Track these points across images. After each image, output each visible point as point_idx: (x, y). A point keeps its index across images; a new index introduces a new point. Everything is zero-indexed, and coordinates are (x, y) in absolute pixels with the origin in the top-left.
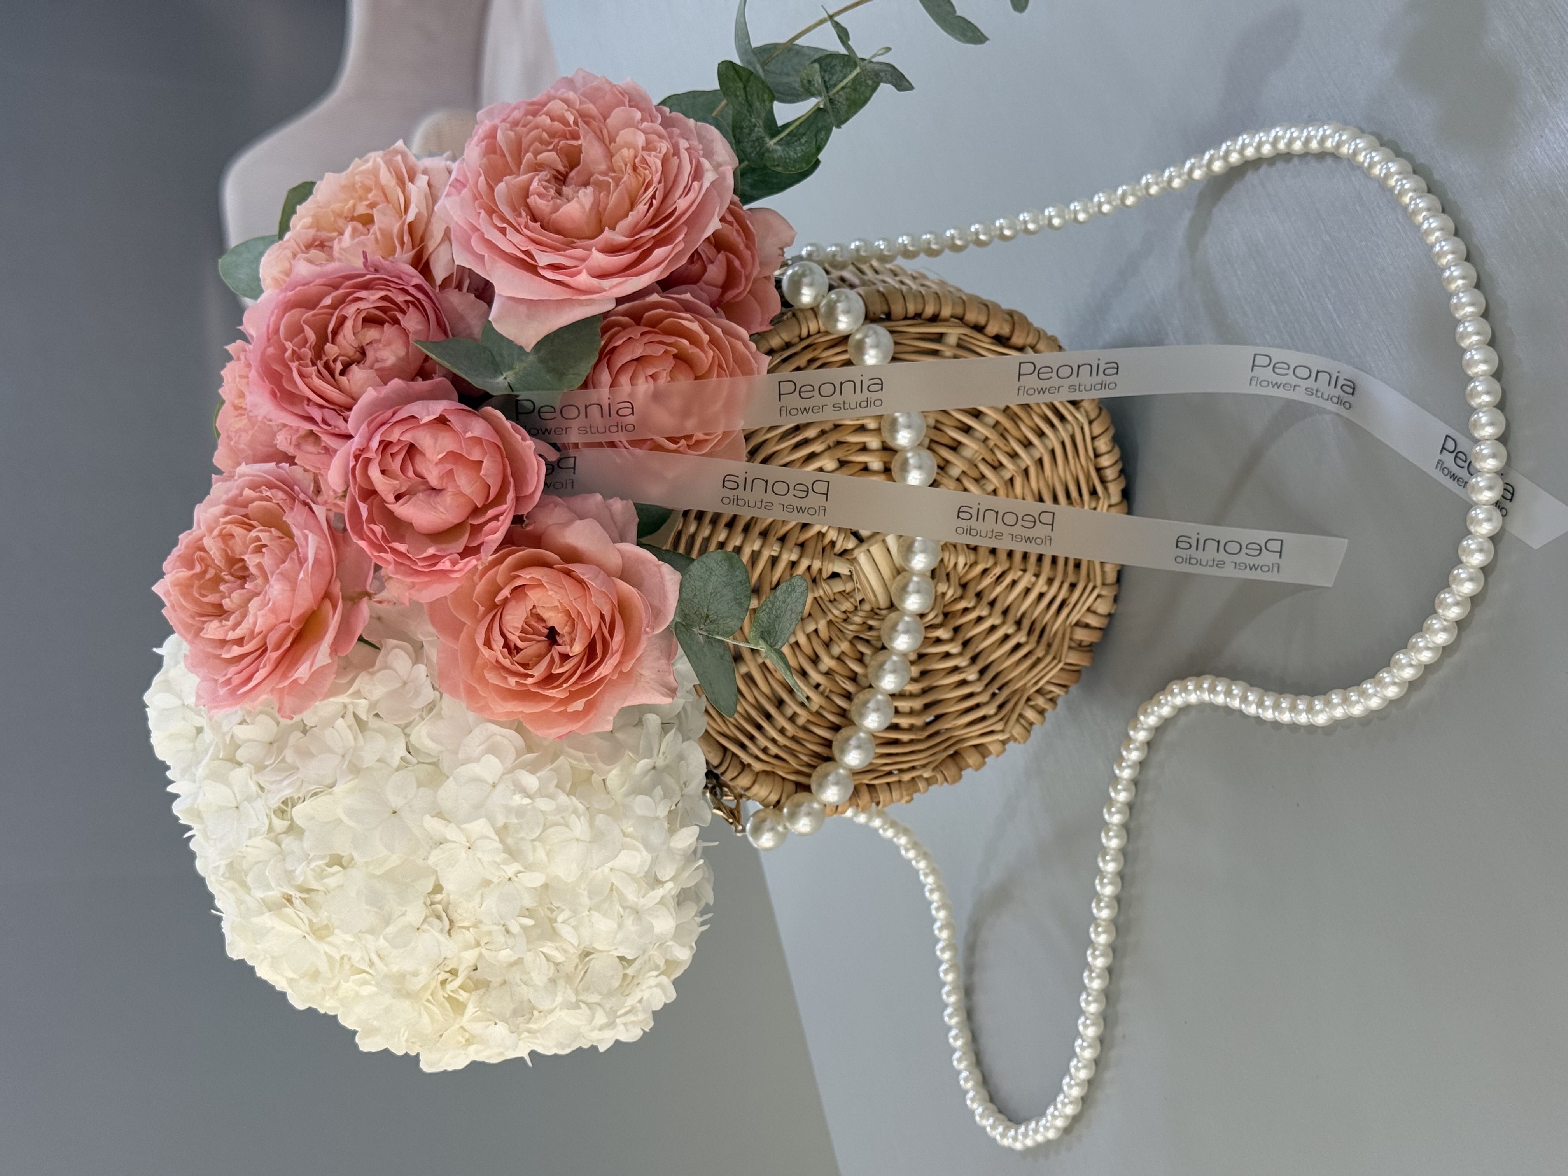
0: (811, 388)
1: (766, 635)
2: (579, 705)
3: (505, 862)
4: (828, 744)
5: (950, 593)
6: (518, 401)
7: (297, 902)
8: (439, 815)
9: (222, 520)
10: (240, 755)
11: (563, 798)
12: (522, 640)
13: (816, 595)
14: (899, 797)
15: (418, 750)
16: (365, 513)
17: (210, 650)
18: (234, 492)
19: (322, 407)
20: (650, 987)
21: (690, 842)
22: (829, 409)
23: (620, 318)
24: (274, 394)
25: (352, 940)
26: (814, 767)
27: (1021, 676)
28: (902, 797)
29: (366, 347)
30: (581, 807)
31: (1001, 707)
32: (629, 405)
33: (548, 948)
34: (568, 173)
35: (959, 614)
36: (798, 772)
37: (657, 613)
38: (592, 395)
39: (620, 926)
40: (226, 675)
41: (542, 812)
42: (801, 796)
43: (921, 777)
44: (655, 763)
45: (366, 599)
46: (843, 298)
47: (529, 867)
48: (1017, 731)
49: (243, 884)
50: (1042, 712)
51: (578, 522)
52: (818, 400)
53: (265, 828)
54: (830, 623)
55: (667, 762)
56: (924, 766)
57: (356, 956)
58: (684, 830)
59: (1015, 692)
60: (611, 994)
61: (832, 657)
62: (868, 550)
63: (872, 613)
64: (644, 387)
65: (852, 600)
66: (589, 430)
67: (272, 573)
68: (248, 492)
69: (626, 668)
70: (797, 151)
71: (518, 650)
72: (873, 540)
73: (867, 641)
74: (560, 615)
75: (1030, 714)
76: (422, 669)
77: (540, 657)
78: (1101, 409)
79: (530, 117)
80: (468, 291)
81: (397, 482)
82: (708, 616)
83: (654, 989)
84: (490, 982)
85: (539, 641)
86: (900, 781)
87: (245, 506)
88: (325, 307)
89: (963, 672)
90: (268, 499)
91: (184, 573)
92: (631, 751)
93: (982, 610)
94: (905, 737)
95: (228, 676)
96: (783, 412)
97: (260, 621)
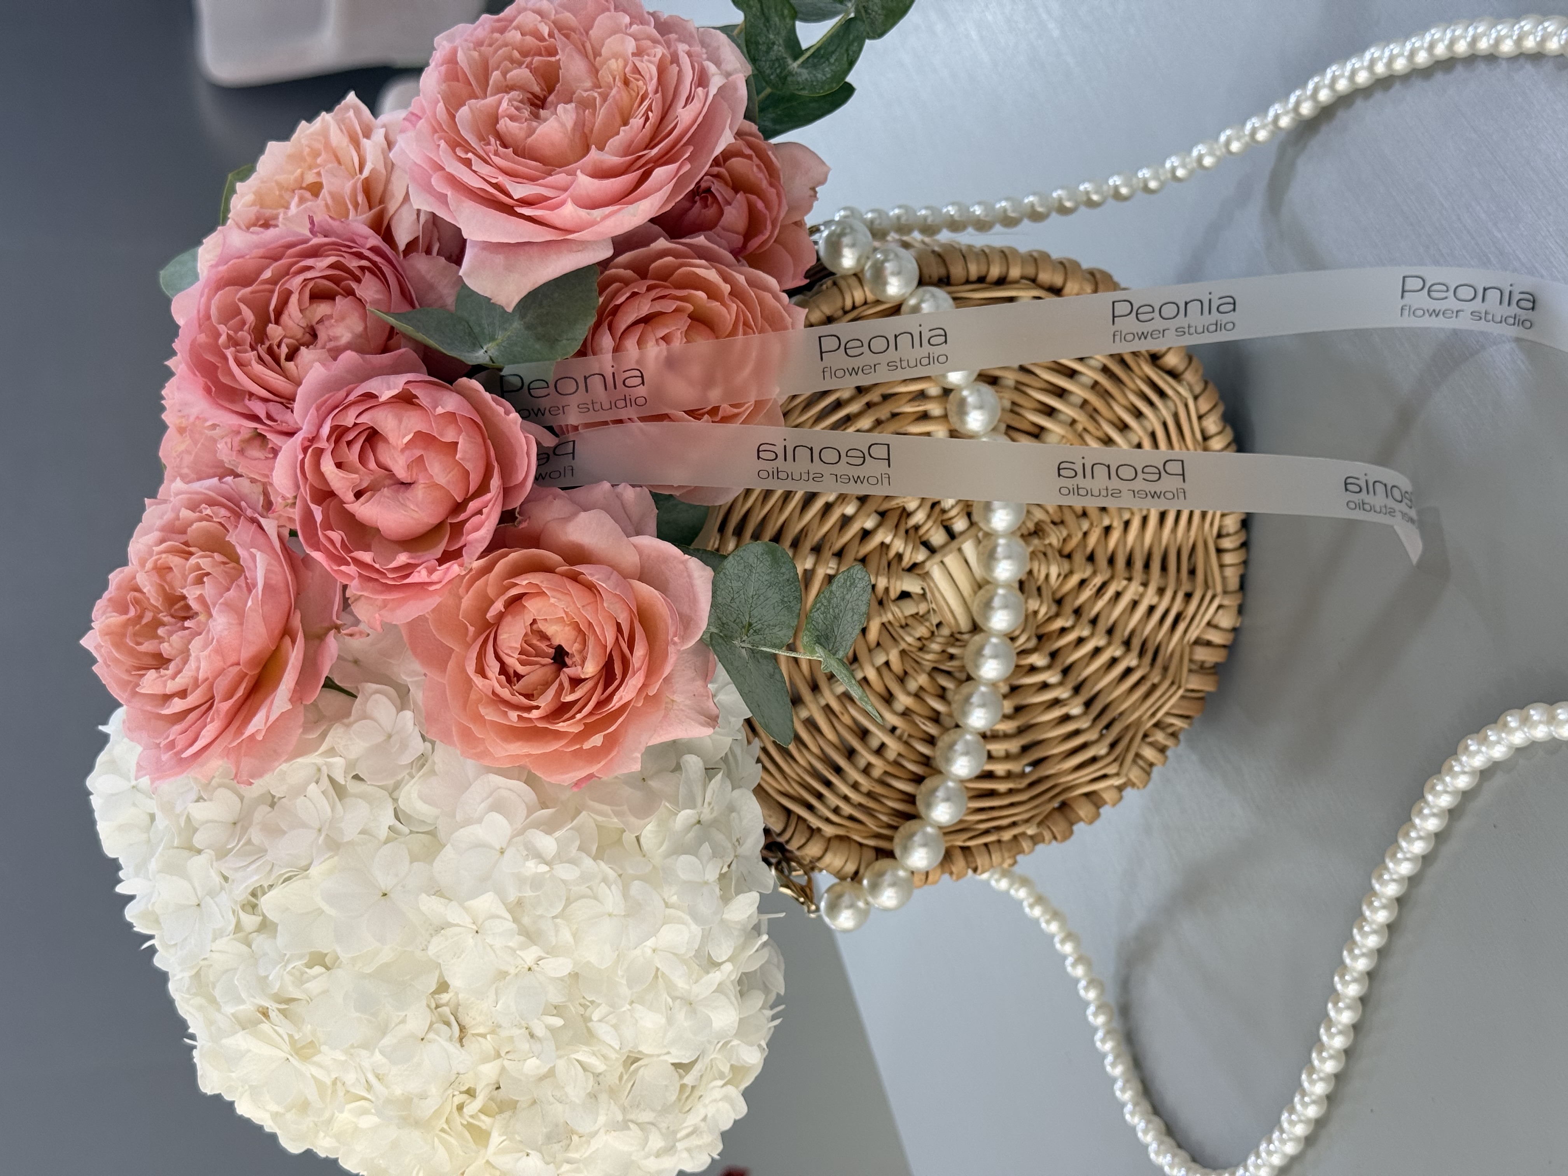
0: (859, 344)
1: (823, 640)
2: (597, 740)
3: (523, 947)
4: (911, 799)
5: (1043, 611)
6: (502, 377)
7: (273, 1014)
8: (439, 893)
9: (157, 549)
10: (199, 840)
11: (588, 863)
12: (523, 663)
13: (885, 620)
14: (1000, 860)
15: (409, 817)
16: (318, 516)
17: (149, 708)
18: (169, 516)
19: (265, 400)
20: (715, 1101)
21: (749, 912)
22: (882, 369)
23: (621, 271)
24: (208, 390)
25: (343, 1058)
26: (895, 828)
27: (1134, 707)
28: (1003, 860)
29: (316, 327)
30: (612, 874)
31: (1113, 746)
32: (638, 373)
33: (583, 1054)
34: (545, 98)
35: (1055, 636)
36: (878, 836)
37: (686, 622)
38: (593, 363)
39: (670, 1021)
40: (167, 738)
41: (562, 880)
42: (883, 864)
43: (1023, 834)
44: (700, 814)
45: (333, 632)
46: (892, 256)
47: (552, 951)
48: (1135, 774)
49: (213, 1001)
50: (1162, 750)
51: (583, 515)
52: (868, 358)
53: (232, 927)
54: (903, 653)
55: (715, 814)
56: (1027, 821)
57: (350, 1077)
58: (741, 897)
59: (1127, 728)
60: (665, 1110)
61: (909, 694)
62: (942, 562)
63: (952, 639)
64: (654, 351)
65: (927, 624)
66: (590, 407)
67: (214, 605)
68: (185, 513)
69: (652, 691)
70: (824, 73)
71: (519, 677)
72: (947, 549)
73: (948, 673)
74: (567, 628)
75: (1149, 753)
76: (408, 715)
77: (547, 685)
78: (1206, 383)
79: (497, 35)
80: (438, 254)
81: (356, 476)
82: (750, 625)
83: (720, 1104)
84: (518, 1101)
85: (544, 665)
86: (999, 841)
87: (184, 532)
88: (266, 281)
89: (1065, 705)
90: (209, 518)
91: (116, 619)
92: (669, 802)
93: (1083, 630)
94: (1002, 787)
95: (171, 738)
96: (827, 374)
97: (203, 664)
